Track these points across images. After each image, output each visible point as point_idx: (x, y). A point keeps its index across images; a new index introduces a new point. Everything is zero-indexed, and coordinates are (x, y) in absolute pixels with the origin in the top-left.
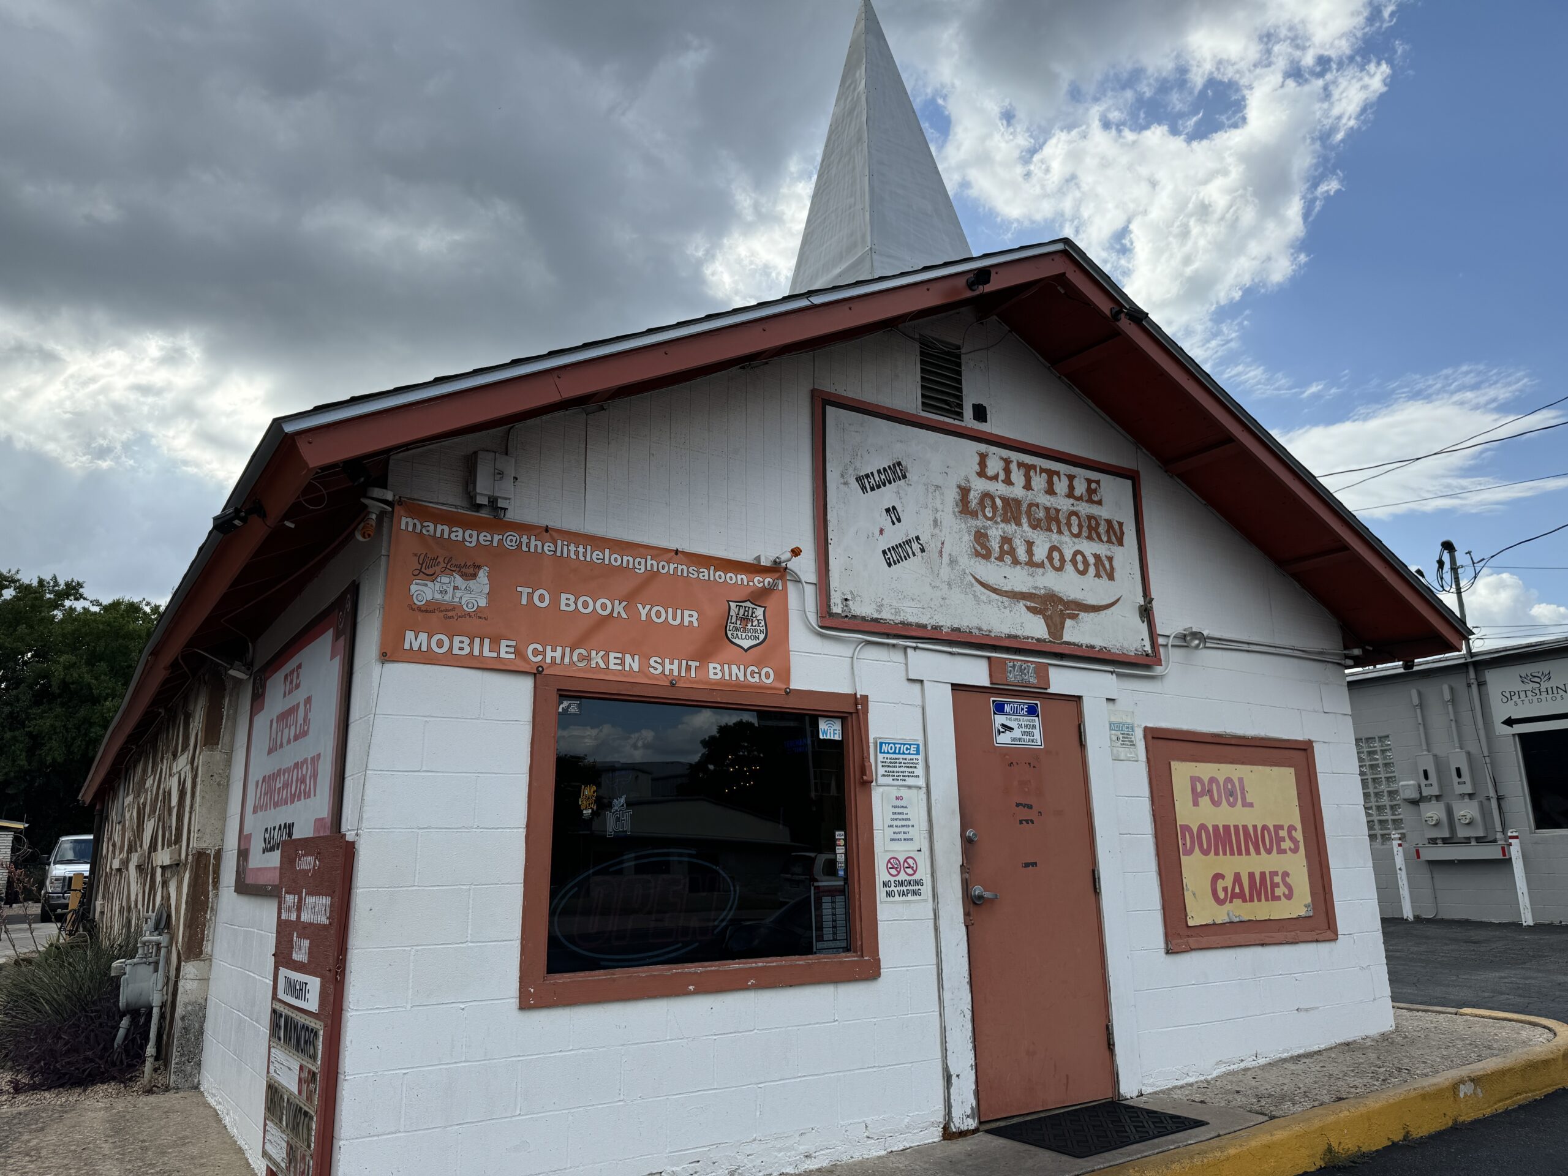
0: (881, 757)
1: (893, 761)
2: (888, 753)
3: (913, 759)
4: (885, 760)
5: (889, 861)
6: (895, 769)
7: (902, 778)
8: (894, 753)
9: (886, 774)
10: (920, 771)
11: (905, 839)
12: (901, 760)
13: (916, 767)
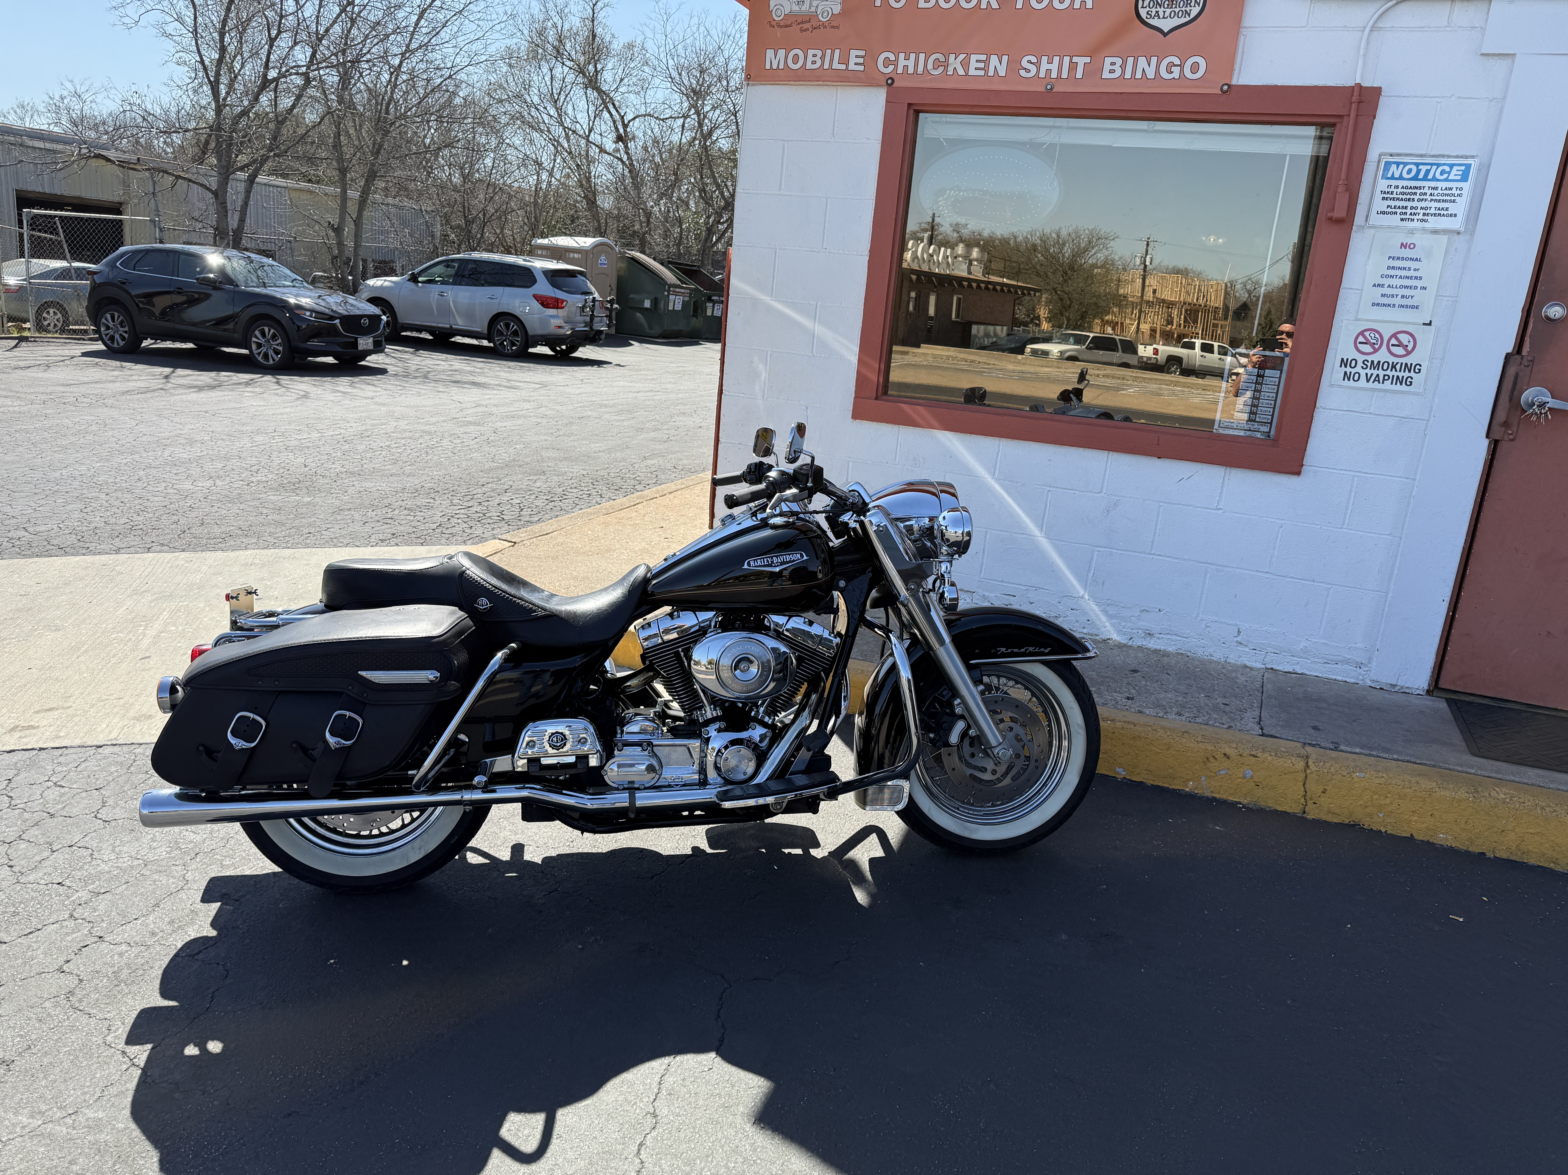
0: (1382, 185)
1: (1410, 191)
2: (1401, 178)
3: (1451, 189)
4: (1392, 189)
5: (1362, 333)
6: (1409, 204)
7: (1421, 217)
8: (1415, 178)
9: (1389, 210)
10: (1460, 207)
11: (1402, 306)
12: (1426, 190)
13: (1454, 201)
